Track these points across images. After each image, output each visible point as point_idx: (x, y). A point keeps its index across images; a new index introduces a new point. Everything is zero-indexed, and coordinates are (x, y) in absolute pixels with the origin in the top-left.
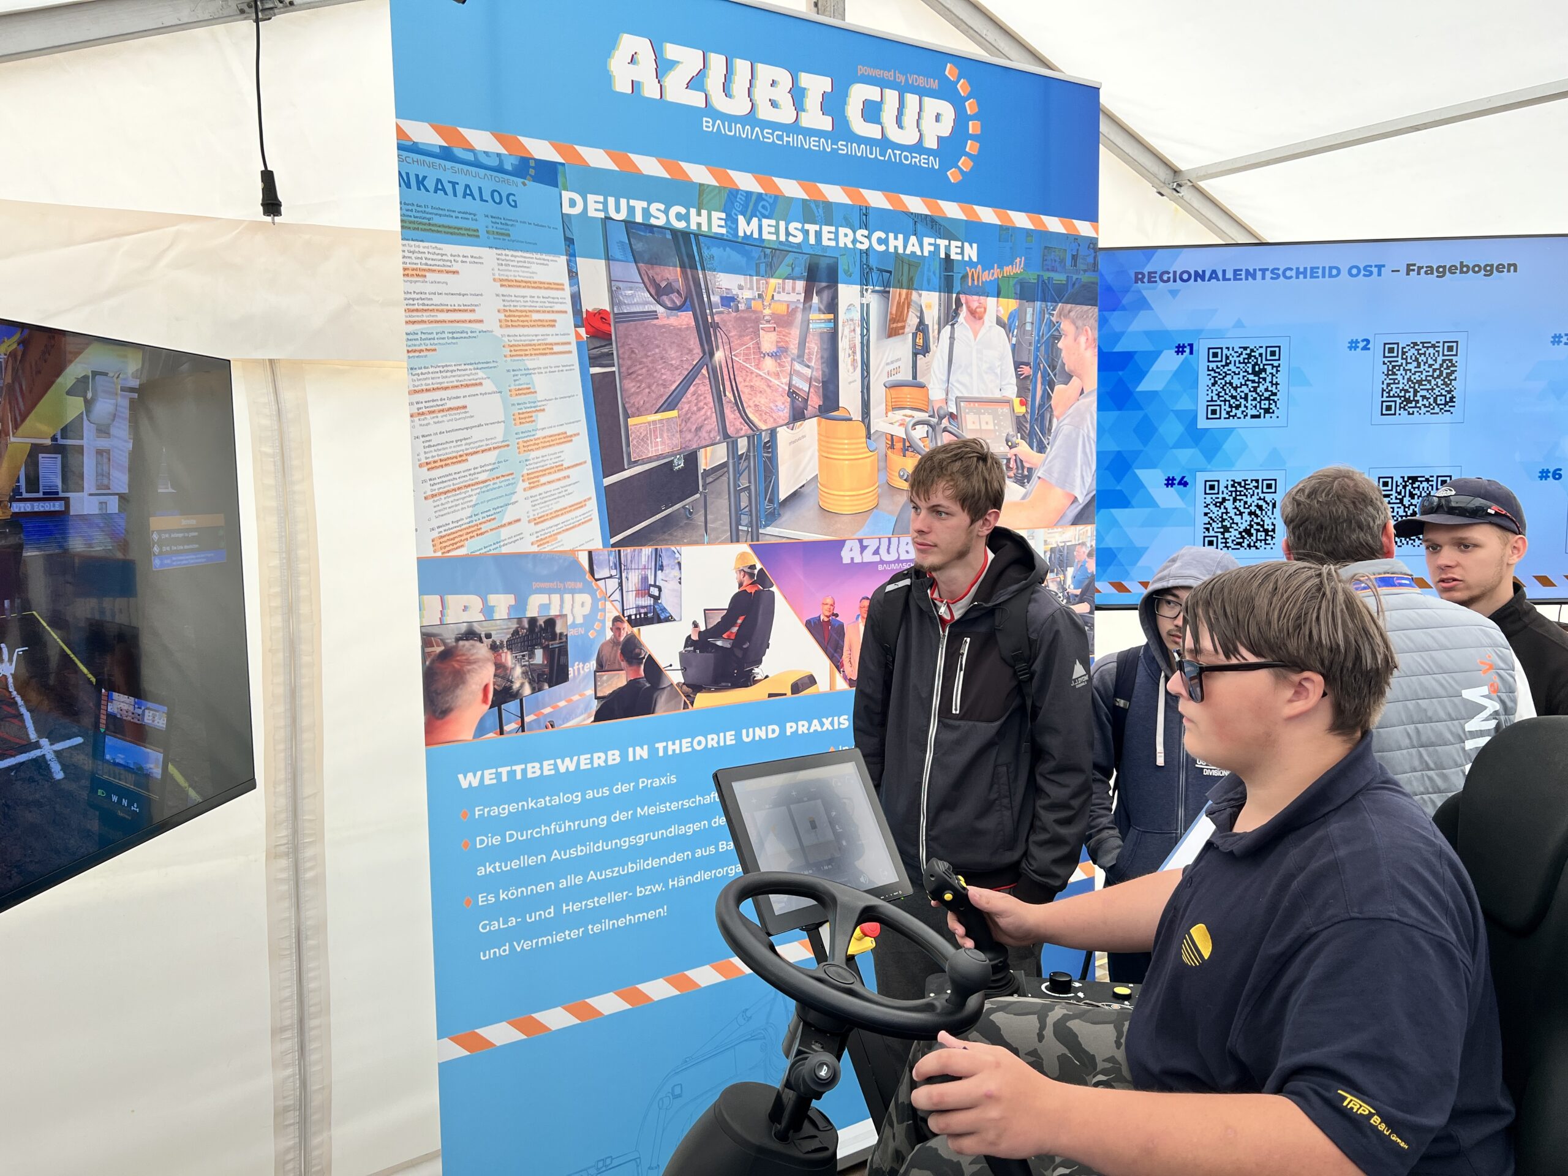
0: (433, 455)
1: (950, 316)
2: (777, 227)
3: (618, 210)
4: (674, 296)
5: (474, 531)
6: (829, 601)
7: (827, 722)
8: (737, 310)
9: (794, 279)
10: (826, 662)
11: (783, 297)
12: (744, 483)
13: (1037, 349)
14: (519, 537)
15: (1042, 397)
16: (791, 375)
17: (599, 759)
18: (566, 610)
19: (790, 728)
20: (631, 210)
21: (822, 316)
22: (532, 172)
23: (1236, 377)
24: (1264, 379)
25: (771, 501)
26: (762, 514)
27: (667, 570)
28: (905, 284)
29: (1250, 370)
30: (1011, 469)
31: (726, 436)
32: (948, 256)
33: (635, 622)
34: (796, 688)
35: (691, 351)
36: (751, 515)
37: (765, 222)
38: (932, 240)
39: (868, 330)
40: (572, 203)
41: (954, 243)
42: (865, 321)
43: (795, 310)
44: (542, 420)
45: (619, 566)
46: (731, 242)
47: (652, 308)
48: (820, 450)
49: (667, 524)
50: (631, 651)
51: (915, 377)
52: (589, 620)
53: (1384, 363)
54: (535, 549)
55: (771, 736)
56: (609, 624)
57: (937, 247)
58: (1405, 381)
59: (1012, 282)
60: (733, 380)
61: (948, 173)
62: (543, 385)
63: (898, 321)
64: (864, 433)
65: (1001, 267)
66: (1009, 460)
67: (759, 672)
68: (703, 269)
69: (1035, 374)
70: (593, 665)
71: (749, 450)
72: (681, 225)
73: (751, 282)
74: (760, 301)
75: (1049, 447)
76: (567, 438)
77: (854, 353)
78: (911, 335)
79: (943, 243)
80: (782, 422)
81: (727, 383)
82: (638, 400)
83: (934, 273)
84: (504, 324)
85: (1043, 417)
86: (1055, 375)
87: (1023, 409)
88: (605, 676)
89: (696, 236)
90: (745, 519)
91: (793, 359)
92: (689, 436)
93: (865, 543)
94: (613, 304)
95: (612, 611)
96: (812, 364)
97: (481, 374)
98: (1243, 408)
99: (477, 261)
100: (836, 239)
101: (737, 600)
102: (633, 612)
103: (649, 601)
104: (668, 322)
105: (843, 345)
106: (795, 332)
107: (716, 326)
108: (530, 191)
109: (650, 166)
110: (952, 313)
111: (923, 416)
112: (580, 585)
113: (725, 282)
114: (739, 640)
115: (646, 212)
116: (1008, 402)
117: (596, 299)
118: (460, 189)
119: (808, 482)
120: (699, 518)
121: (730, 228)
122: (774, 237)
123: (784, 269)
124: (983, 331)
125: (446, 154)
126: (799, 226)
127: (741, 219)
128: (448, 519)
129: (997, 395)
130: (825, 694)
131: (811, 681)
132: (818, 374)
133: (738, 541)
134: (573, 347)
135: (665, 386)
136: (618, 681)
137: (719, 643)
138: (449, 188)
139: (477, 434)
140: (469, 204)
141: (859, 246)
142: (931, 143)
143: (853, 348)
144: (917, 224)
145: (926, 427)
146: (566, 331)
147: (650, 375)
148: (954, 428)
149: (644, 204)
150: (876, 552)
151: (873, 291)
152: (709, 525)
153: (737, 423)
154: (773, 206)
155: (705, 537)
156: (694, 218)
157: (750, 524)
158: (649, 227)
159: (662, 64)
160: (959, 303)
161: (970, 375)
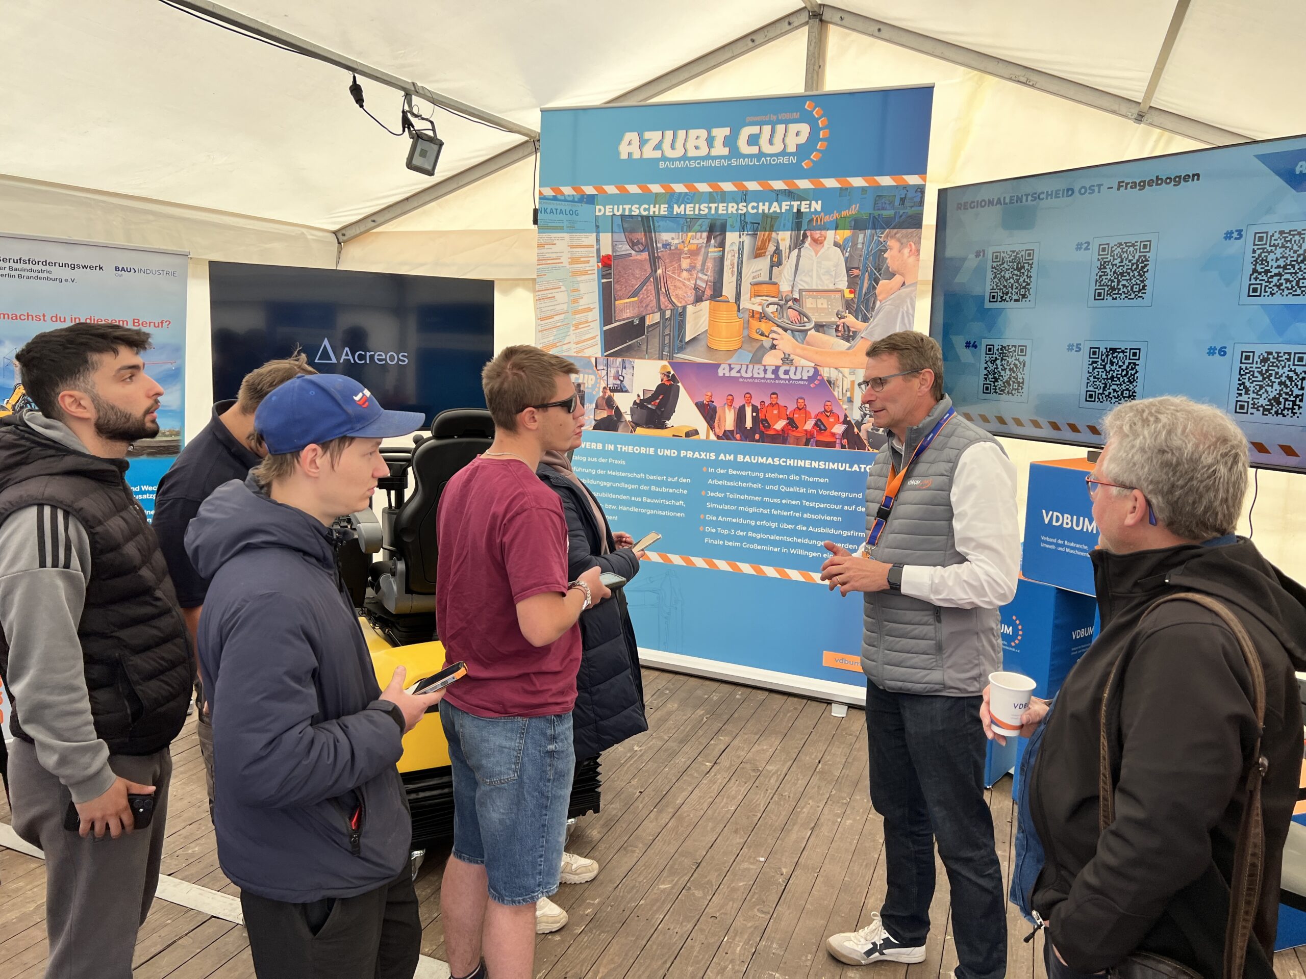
0: (543, 315)
1: (798, 244)
2: (694, 208)
3: (618, 211)
4: (640, 246)
5: (554, 346)
6: (709, 394)
7: (703, 455)
8: (670, 249)
9: (702, 232)
10: (705, 424)
11: (695, 241)
12: (667, 332)
13: (867, 259)
14: (568, 350)
15: (868, 288)
16: (696, 279)
17: (594, 446)
18: (585, 382)
19: (683, 453)
20: (624, 209)
21: (716, 249)
22: (585, 200)
23: (1007, 272)
24: (1023, 273)
25: (681, 341)
26: (676, 347)
27: (627, 369)
28: (768, 229)
29: (1015, 267)
30: (840, 331)
31: (660, 309)
32: (799, 210)
33: (612, 391)
34: (688, 435)
35: (646, 270)
36: (670, 347)
37: (688, 206)
38: (788, 203)
39: (742, 255)
40: (599, 210)
41: (803, 203)
42: (741, 251)
43: (701, 247)
44: (582, 302)
45: (607, 365)
46: (671, 218)
47: (630, 252)
48: (710, 317)
49: (629, 348)
50: (609, 403)
51: (770, 278)
52: (594, 386)
53: (1098, 260)
54: (575, 354)
55: (672, 455)
56: (601, 389)
57: (791, 206)
58: (1112, 273)
59: (847, 220)
60: (666, 283)
61: (803, 164)
62: (583, 288)
63: (762, 250)
64: (736, 309)
65: (839, 212)
66: (838, 326)
67: (669, 423)
68: (655, 232)
69: (863, 274)
70: (594, 405)
71: (671, 316)
72: (645, 213)
73: (679, 236)
74: (682, 244)
75: (872, 319)
76: (590, 310)
77: (733, 267)
78: (770, 256)
79: (795, 204)
80: (690, 303)
81: (663, 285)
82: (620, 293)
83: (789, 221)
85: (868, 300)
86: (880, 275)
87: (852, 296)
88: (599, 411)
89: (652, 217)
90: (667, 349)
91: (698, 272)
92: (642, 309)
93: (732, 366)
94: (613, 251)
95: (603, 385)
96: (709, 274)
97: (561, 284)
98: (1010, 295)
99: (562, 239)
100: (727, 210)
101: (659, 387)
102: (611, 386)
103: (619, 382)
104: (636, 258)
105: (727, 263)
106: (700, 258)
107: (659, 258)
108: (583, 208)
109: (633, 189)
110: (800, 242)
111: (776, 300)
112: (591, 371)
113: (666, 237)
114: (659, 406)
115: (630, 210)
116: (841, 291)
117: (606, 250)
118: (558, 211)
119: (702, 333)
120: (644, 347)
121: (670, 211)
122: (692, 213)
123: (697, 227)
124: (823, 250)
125: (555, 198)
126: (706, 205)
127: (675, 206)
128: (545, 340)
129: (831, 287)
130: (703, 441)
131: (696, 432)
132: (712, 279)
133: (662, 359)
134: (596, 271)
135: (633, 287)
136: (603, 414)
137: (650, 406)
138: (554, 211)
139: (558, 308)
140: (562, 217)
141: (740, 212)
142: (792, 148)
143: (733, 265)
144: (779, 195)
145: (776, 306)
146: (594, 265)
147: (627, 282)
148: (796, 307)
149: (630, 206)
150: (739, 372)
151: (747, 235)
152: (649, 351)
153: (666, 303)
154: (693, 197)
155: (647, 356)
156: (652, 209)
157: (669, 352)
158: (631, 216)
159: (643, 142)
160: (805, 236)
161: (811, 277)
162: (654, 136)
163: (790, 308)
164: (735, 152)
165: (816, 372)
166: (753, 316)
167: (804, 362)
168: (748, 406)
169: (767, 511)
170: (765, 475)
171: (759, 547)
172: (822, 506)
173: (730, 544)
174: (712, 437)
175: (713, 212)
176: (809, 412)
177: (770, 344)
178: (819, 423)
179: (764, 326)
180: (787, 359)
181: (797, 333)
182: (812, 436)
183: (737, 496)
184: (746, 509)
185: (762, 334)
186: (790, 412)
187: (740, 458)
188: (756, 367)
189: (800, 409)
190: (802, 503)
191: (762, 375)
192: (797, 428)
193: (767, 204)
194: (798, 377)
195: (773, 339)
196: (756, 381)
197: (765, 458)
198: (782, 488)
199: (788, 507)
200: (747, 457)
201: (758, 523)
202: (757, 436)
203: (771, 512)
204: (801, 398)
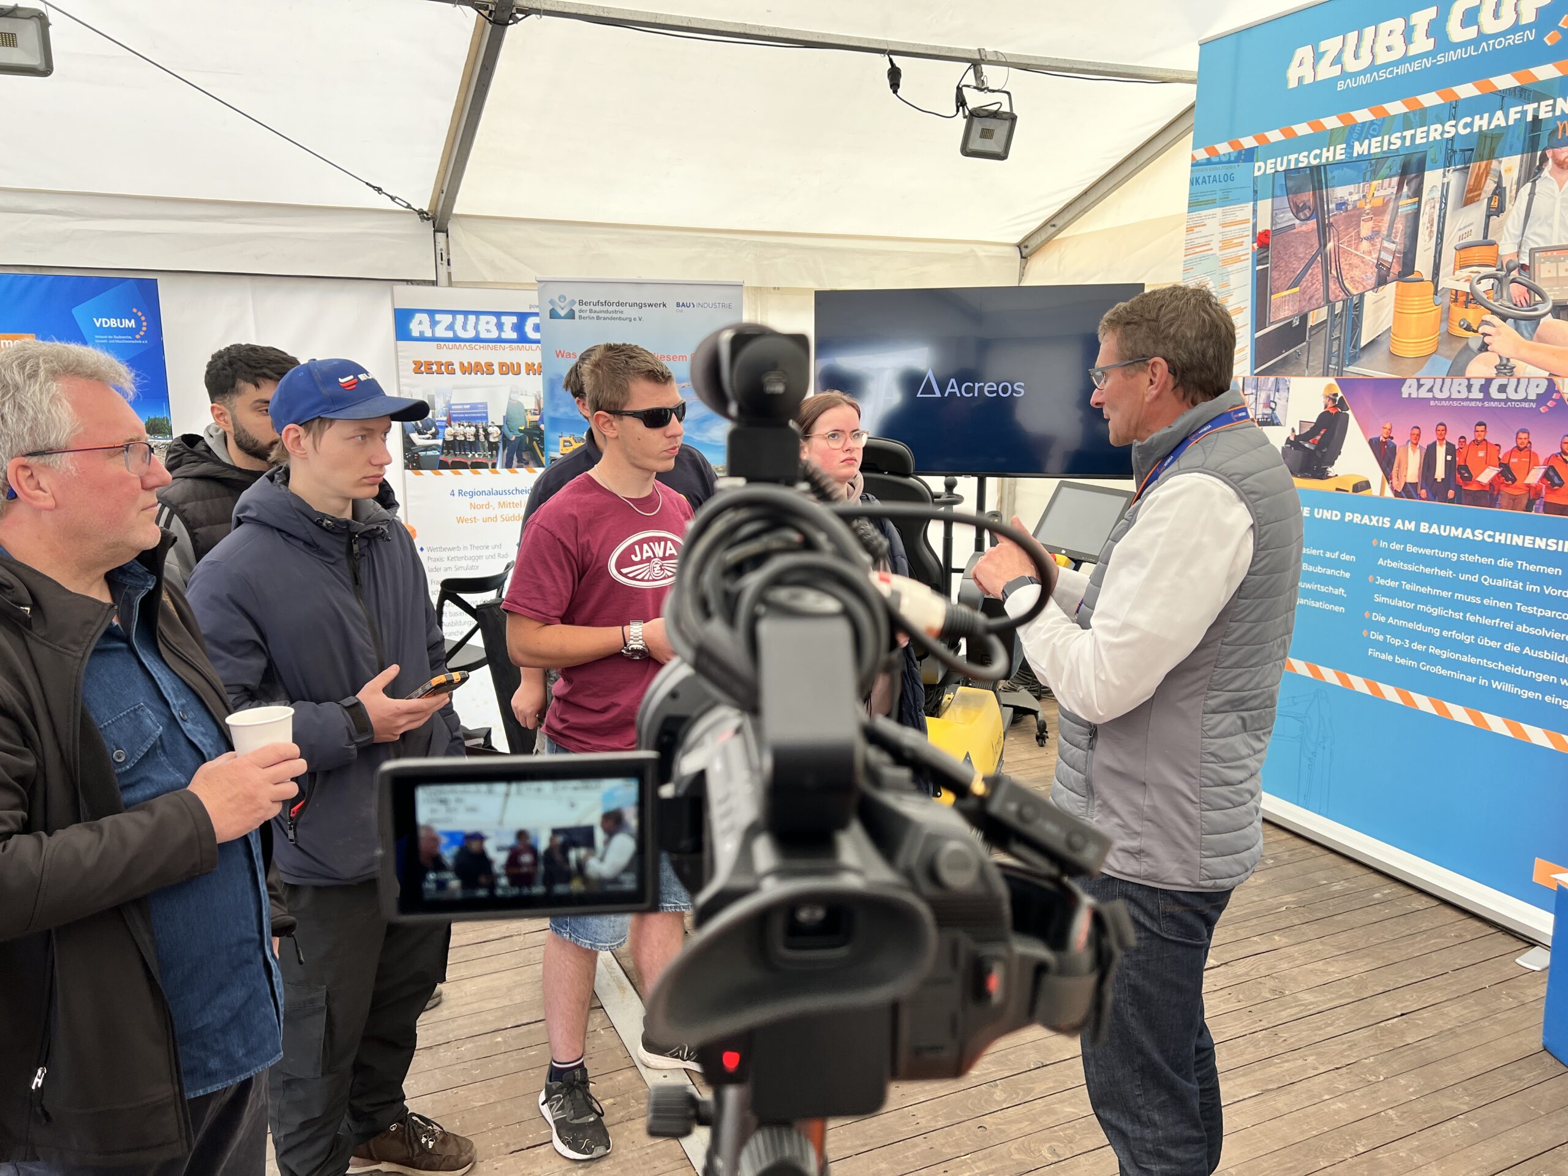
1: (1531, 174)
2: (1382, 142)
3: (1282, 165)
4: (1306, 211)
6: (1388, 426)
7: (1374, 519)
8: (1347, 210)
9: (1391, 177)
10: (1379, 473)
11: (1381, 193)
12: (1336, 334)
16: (1380, 251)
19: (1348, 517)
20: (1289, 161)
21: (1410, 201)
22: (1243, 157)
25: (1354, 347)
26: (1347, 356)
27: (1281, 392)
28: (1485, 157)
31: (1328, 301)
34: (1357, 488)
36: (1339, 357)
37: (1374, 140)
38: (1521, 108)
39: (1446, 204)
40: (1259, 168)
41: (1543, 104)
42: (1444, 197)
43: (1389, 201)
45: (1256, 387)
46: (1350, 162)
47: (1293, 222)
48: (1396, 307)
49: (1286, 361)
51: (1485, 236)
55: (1334, 518)
57: (1524, 113)
60: (1338, 261)
61: (1546, 38)
62: (1234, 280)
63: (1475, 191)
64: (1432, 290)
67: (1332, 470)
68: (1327, 188)
71: (1342, 311)
72: (1314, 162)
74: (1363, 201)
76: (1240, 310)
77: (1432, 225)
78: (1486, 200)
79: (1530, 108)
80: (1369, 288)
81: (1333, 264)
82: (1278, 284)
83: (1518, 138)
84: (1221, 249)
89: (1325, 166)
90: (1334, 360)
91: (1383, 239)
92: (1304, 303)
93: (1422, 382)
94: (1272, 225)
96: (1397, 240)
97: (1209, 278)
99: (1214, 216)
100: (1428, 136)
101: (1322, 416)
104: (1301, 229)
105: (1424, 220)
106: (1387, 218)
107: (1331, 225)
108: (1240, 169)
109: (1302, 129)
111: (1492, 270)
113: (1341, 192)
114: (1320, 445)
117: (1264, 225)
118: (1211, 179)
119: (1384, 333)
120: (1304, 359)
121: (1348, 153)
122: (1379, 150)
123: (1384, 171)
125: (1209, 162)
126: (1399, 134)
127: (1357, 144)
130: (1375, 498)
131: (1366, 485)
132: (1401, 248)
133: (1327, 376)
134: (1250, 256)
135: (1294, 272)
137: (1307, 445)
138: (1207, 179)
140: (1217, 186)
141: (1446, 136)
142: (1528, 18)
143: (1431, 223)
144: (1505, 99)
145: (1492, 281)
146: (1248, 247)
147: (1287, 266)
148: (1524, 278)
149: (1296, 156)
150: (1430, 390)
151: (1454, 171)
152: (1310, 364)
153: (1337, 292)
154: (1381, 126)
155: (1307, 372)
156: (1325, 154)
157: (1337, 364)
158: (1297, 170)
159: (1318, 57)
160: (1544, 159)
161: (1551, 226)
162: (1331, 45)
163: (1513, 281)
164: (1443, 43)
165: (1551, 385)
166: (1456, 300)
167: (1531, 371)
168: (1441, 445)
169: (1459, 616)
170: (1459, 557)
171: (1444, 672)
172: (1549, 614)
173: (1403, 661)
174: (1389, 493)
175: (1408, 143)
176: (1536, 455)
177: (1479, 343)
178: (1551, 473)
179: (1471, 315)
180: (1505, 366)
181: (1523, 322)
182: (1538, 495)
183: (1414, 587)
184: (1429, 609)
185: (1468, 328)
186: (1505, 455)
187: (1424, 527)
188: (1456, 381)
189: (1521, 450)
190: (1515, 606)
191: (1464, 395)
192: (1514, 480)
193: (1486, 116)
194: (1521, 395)
195: (1485, 335)
196: (1455, 404)
197: (1460, 529)
198: (1485, 580)
199: (1493, 612)
200: (1435, 526)
201: (1445, 633)
202: (1451, 494)
203: (1464, 617)
204: (1524, 431)
